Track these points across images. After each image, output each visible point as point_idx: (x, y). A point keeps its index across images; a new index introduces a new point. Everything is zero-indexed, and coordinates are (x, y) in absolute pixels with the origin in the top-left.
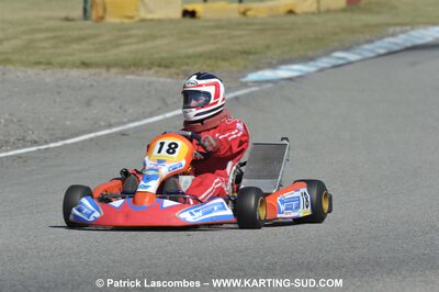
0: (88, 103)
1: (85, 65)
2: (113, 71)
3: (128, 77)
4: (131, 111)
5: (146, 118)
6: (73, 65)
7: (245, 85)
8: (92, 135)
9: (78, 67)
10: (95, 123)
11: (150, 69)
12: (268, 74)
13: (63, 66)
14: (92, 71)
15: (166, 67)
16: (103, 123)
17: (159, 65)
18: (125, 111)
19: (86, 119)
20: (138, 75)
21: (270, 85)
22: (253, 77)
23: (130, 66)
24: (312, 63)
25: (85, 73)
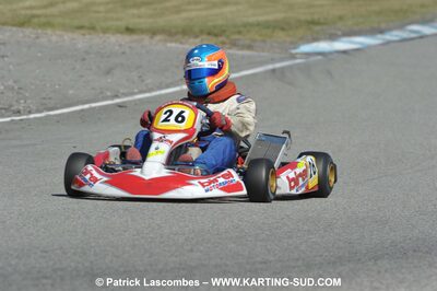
0: (108, 72)
1: (129, 30)
2: (158, 38)
3: (169, 45)
4: (149, 81)
5: (160, 88)
6: (118, 31)
7: (293, 57)
8: (86, 106)
9: (121, 33)
10: (102, 93)
11: (197, 37)
12: (323, 46)
13: (105, 31)
14: (135, 37)
15: (216, 35)
16: (109, 94)
17: (209, 34)
18: (143, 81)
19: (93, 89)
20: (181, 43)
21: (320, 57)
22: (306, 48)
23: (176, 33)
24: (379, 36)
25: (126, 39)
